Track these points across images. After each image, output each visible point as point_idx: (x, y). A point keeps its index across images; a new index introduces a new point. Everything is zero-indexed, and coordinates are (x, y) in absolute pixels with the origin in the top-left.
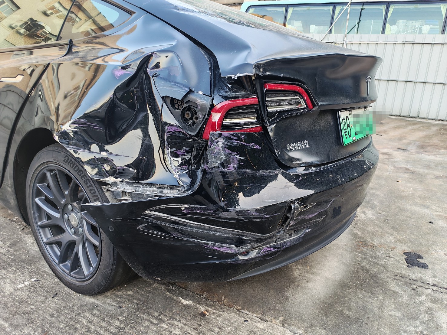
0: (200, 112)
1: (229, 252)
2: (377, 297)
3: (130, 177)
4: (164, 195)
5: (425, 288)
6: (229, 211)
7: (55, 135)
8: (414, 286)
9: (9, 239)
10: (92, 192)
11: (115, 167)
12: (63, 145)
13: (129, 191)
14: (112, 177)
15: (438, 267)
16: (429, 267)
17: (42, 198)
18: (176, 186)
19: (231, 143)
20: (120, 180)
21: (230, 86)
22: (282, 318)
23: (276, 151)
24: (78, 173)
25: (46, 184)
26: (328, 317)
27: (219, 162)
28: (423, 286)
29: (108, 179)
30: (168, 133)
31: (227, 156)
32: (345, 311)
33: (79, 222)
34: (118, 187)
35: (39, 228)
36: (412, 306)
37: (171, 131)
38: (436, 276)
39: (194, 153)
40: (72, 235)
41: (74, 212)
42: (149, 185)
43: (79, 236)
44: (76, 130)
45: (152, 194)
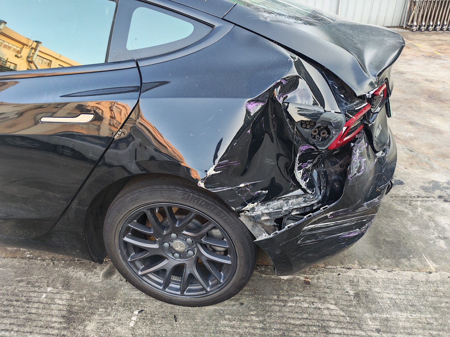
0: (334, 129)
1: (355, 235)
2: (396, 220)
3: (263, 199)
4: (300, 207)
5: (415, 201)
6: (363, 206)
7: (200, 182)
8: (408, 202)
9: (53, 280)
10: (227, 221)
11: (252, 194)
12: (209, 189)
13: (267, 211)
14: (250, 203)
15: (409, 180)
16: (404, 182)
17: (129, 235)
18: (302, 195)
19: (361, 150)
20: (256, 204)
21: (342, 96)
22: (356, 261)
23: (374, 143)
24: (206, 207)
25: (136, 221)
26: (381, 248)
27: (356, 169)
28: (413, 200)
29: (247, 206)
30: (301, 152)
31: (360, 162)
32: (387, 239)
33: (187, 247)
34: (255, 210)
35: (129, 264)
36: (419, 219)
37: (303, 150)
38: (413, 188)
39: (315, 162)
40: (177, 259)
41: (179, 239)
42: (277, 200)
43: (187, 258)
44: (220, 172)
45: (289, 208)
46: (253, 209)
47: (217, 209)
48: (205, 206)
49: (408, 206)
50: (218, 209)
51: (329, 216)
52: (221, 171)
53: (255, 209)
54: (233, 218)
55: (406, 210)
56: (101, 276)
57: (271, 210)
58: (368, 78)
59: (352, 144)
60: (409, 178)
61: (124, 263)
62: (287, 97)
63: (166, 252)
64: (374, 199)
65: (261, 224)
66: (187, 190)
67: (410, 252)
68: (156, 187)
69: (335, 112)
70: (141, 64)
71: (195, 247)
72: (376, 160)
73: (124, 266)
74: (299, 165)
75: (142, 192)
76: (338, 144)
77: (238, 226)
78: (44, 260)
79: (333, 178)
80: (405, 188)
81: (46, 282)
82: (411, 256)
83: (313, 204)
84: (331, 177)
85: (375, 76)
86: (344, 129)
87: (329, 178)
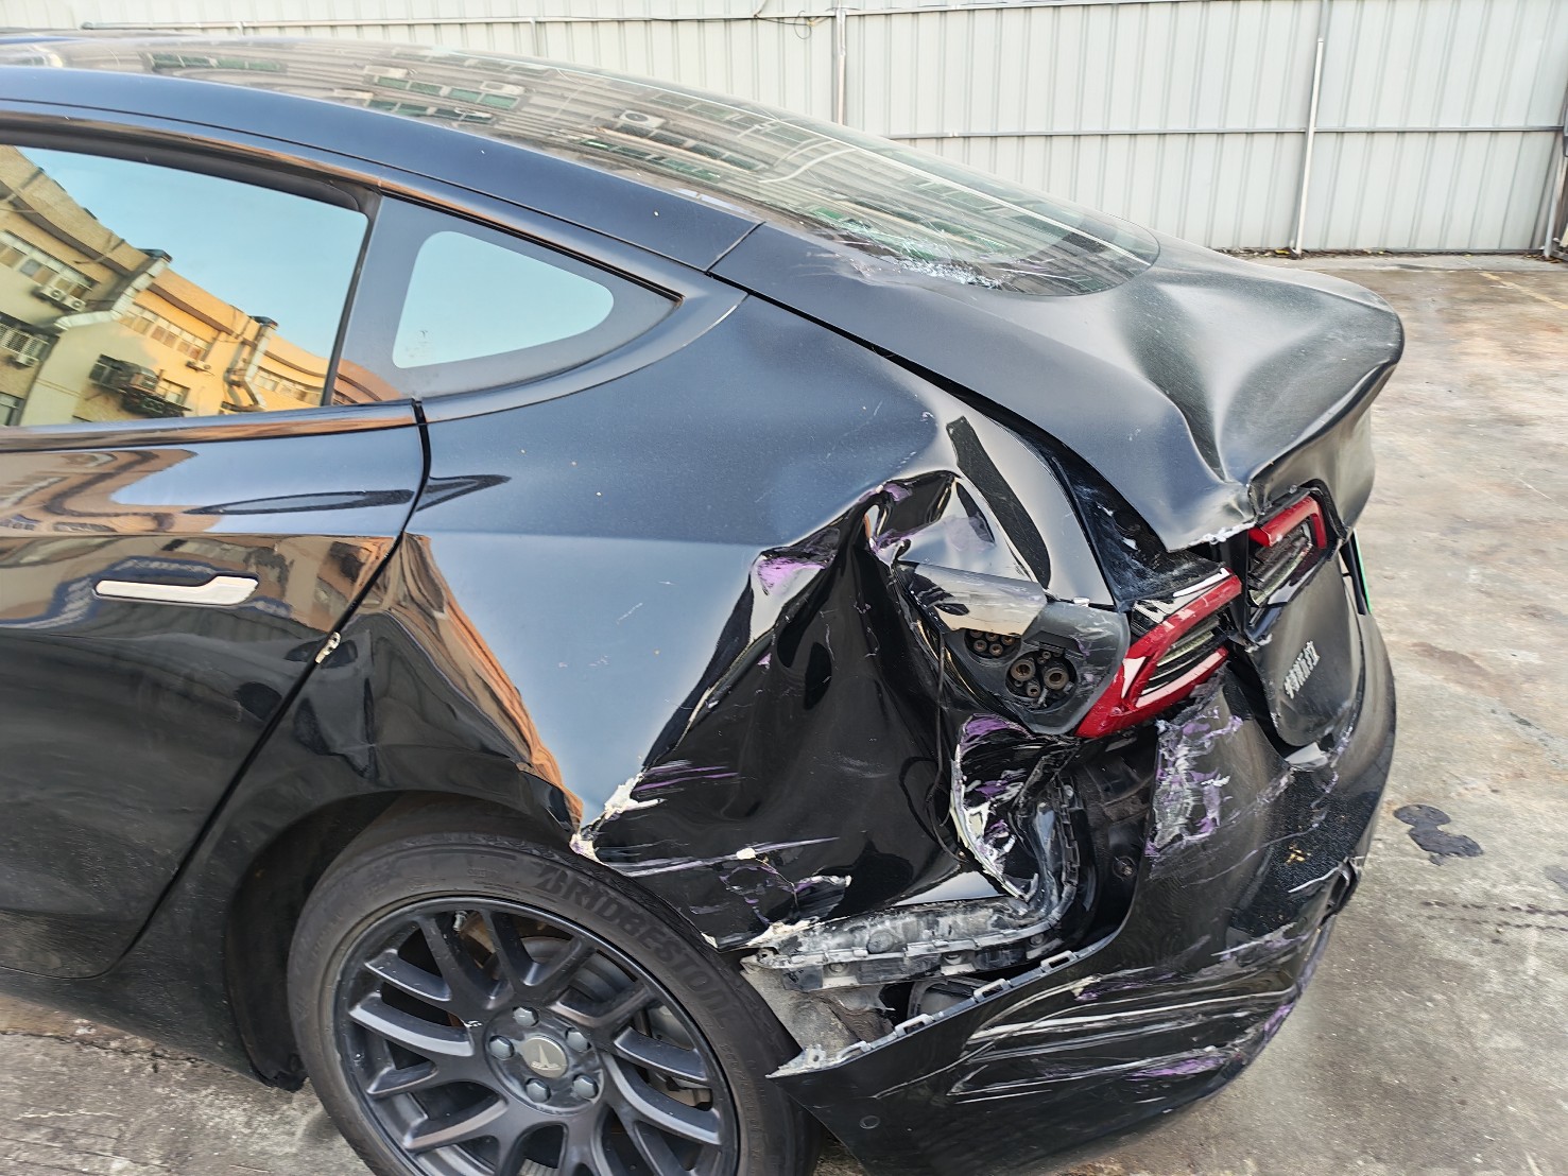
0: (1090, 667)
1: (1200, 1070)
2: (1430, 999)
3: (832, 907)
4: (972, 947)
5: (1518, 926)
6: (1218, 960)
7: (577, 838)
8: (1490, 928)
9: (139, 1133)
10: (696, 982)
11: (786, 888)
12: (612, 866)
13: (844, 956)
14: (780, 923)
15: (1502, 841)
16: (1483, 847)
17: (373, 998)
18: (989, 899)
19: (1202, 747)
20: (803, 924)
21: (1131, 543)
22: (1249, 1162)
23: (1273, 715)
24: (621, 926)
25: (394, 951)
26: (1358, 1114)
27: (1181, 820)
28: (1508, 920)
29: (768, 934)
30: (968, 741)
31: (1198, 793)
32: (1386, 1078)
33: (573, 1062)
34: (800, 949)
35: (372, 1105)
36: (1527, 1002)
37: (977, 736)
38: (1513, 873)
39: (1033, 779)
40: (536, 1104)
41: (543, 1029)
42: (892, 913)
43: (571, 1102)
44: (654, 802)
45: (929, 950)
46: (792, 945)
47: (658, 936)
48: (617, 921)
49: (1487, 945)
50: (663, 934)
51: (1081, 994)
52: (662, 800)
53: (800, 945)
54: (717, 971)
55: (1476, 961)
56: (300, 1132)
57: (861, 952)
58: (1215, 487)
59: (1161, 725)
60: (1502, 831)
61: (353, 1100)
62: (908, 543)
63: (500, 1075)
64: (1267, 937)
65: (826, 1001)
66: (557, 857)
67: (1473, 1140)
68: (453, 837)
69: (1090, 605)
70: (430, 414)
71: (598, 1068)
72: (1284, 781)
73: (353, 1112)
74: (970, 788)
75: (404, 853)
76: (1111, 720)
77: (737, 1004)
78: (126, 1053)
79: (1114, 840)
80: (1482, 873)
81: (115, 1135)
82: (1479, 1161)
83: (1029, 938)
84: (1106, 837)
85: (1244, 480)
86: (1132, 667)
87: (1098, 841)
